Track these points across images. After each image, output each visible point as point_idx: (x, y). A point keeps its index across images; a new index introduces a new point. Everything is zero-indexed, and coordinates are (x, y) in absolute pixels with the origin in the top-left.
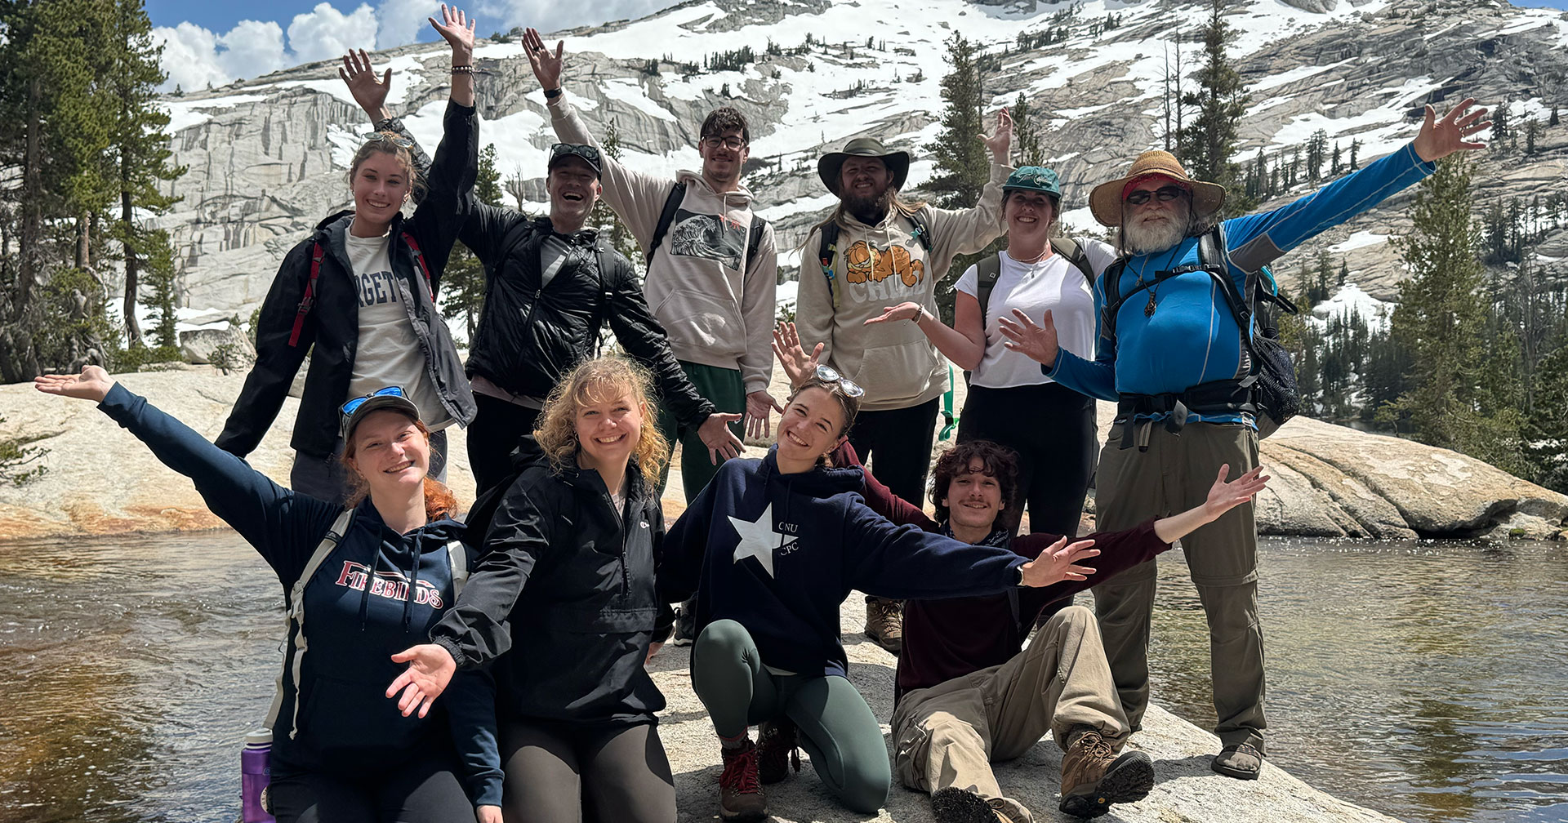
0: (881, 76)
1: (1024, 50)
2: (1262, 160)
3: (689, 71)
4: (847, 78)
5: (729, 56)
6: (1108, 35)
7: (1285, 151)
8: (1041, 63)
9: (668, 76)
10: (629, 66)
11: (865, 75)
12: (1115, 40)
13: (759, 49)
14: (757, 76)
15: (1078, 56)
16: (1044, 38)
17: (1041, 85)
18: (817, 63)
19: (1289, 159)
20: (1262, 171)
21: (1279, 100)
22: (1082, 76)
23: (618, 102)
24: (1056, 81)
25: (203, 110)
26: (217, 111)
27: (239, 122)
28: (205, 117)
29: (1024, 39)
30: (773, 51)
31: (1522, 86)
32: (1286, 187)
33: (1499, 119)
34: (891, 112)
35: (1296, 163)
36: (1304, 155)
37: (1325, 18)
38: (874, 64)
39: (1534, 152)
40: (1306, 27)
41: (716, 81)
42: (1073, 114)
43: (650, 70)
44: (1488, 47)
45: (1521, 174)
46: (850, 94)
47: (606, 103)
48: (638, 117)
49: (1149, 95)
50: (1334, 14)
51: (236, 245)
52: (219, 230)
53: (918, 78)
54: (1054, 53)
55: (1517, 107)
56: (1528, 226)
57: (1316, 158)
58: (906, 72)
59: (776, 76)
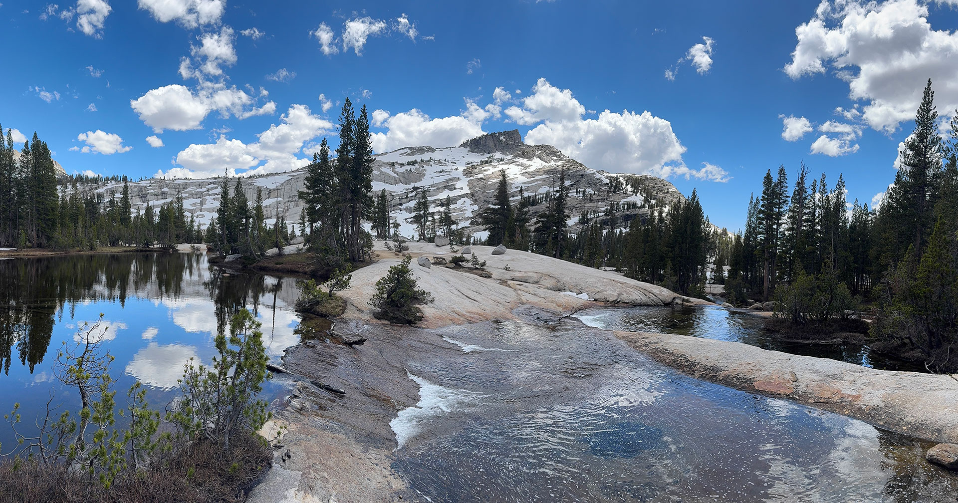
0: (448, 168)
1: (482, 164)
2: (536, 195)
3: (402, 165)
4: (440, 168)
5: (411, 162)
6: (501, 163)
7: (541, 194)
8: (486, 168)
9: (397, 166)
10: (387, 164)
11: (444, 168)
12: (503, 164)
13: (419, 160)
14: (418, 167)
15: (495, 167)
16: (486, 162)
17: (486, 173)
18: (433, 164)
19: (542, 196)
20: (536, 198)
21: (539, 182)
22: (496, 172)
23: (385, 172)
24: (489, 172)
25: (290, 176)
26: (294, 176)
27: (298, 178)
28: (291, 177)
29: (482, 162)
30: (422, 161)
31: (588, 185)
32: (541, 202)
33: (584, 192)
34: (450, 177)
35: (543, 197)
36: (544, 195)
37: (549, 164)
38: (446, 165)
39: (591, 201)
40: (545, 166)
41: (408, 168)
42: (493, 181)
43: (393, 165)
44: (582, 175)
45: (588, 205)
46: (441, 172)
47: (382, 173)
48: (389, 176)
49: (511, 178)
50: (551, 164)
51: (297, 206)
52: (293, 203)
53: (457, 169)
54: (489, 166)
55: (587, 190)
56: (589, 217)
57: (547, 197)
58: (454, 168)
59: (423, 167)
